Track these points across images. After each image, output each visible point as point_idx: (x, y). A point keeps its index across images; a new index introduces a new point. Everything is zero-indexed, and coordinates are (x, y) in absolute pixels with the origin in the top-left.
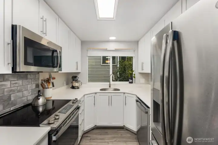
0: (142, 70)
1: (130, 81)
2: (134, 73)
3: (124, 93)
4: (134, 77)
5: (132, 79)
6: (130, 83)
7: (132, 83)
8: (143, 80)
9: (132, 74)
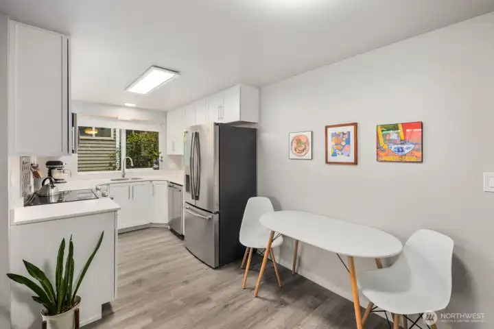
0: (173, 150)
1: (155, 166)
2: (160, 155)
3: (151, 181)
4: (162, 161)
5: (157, 163)
6: (155, 169)
7: (158, 169)
8: (172, 165)
9: (158, 156)
